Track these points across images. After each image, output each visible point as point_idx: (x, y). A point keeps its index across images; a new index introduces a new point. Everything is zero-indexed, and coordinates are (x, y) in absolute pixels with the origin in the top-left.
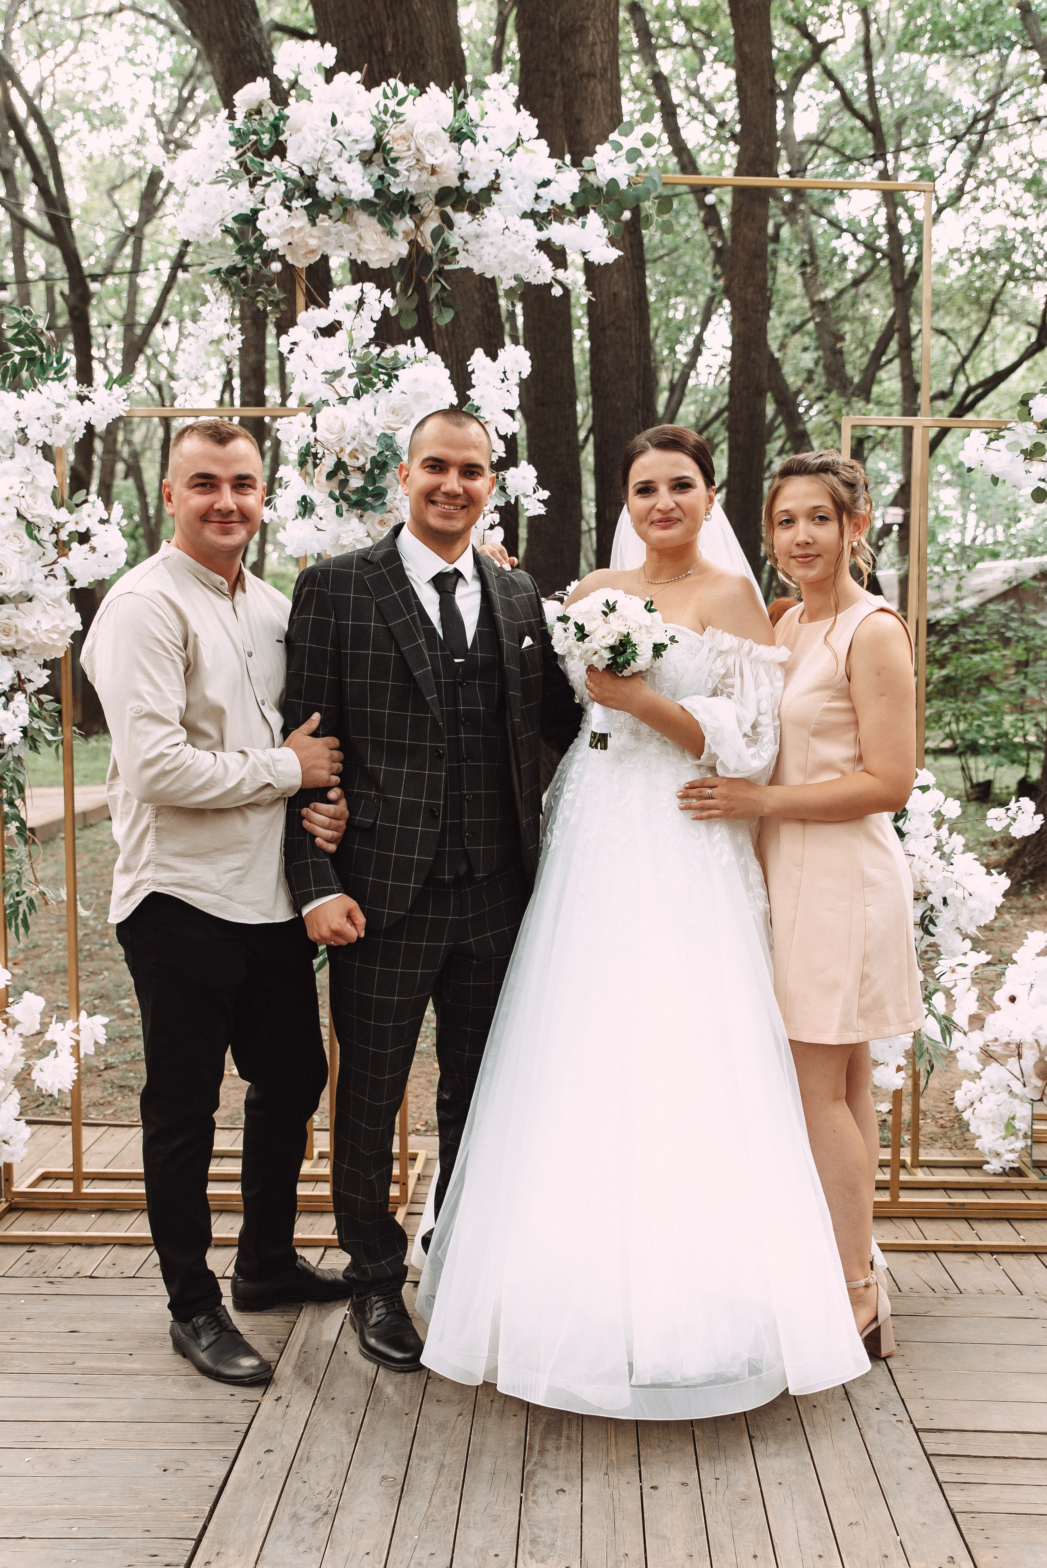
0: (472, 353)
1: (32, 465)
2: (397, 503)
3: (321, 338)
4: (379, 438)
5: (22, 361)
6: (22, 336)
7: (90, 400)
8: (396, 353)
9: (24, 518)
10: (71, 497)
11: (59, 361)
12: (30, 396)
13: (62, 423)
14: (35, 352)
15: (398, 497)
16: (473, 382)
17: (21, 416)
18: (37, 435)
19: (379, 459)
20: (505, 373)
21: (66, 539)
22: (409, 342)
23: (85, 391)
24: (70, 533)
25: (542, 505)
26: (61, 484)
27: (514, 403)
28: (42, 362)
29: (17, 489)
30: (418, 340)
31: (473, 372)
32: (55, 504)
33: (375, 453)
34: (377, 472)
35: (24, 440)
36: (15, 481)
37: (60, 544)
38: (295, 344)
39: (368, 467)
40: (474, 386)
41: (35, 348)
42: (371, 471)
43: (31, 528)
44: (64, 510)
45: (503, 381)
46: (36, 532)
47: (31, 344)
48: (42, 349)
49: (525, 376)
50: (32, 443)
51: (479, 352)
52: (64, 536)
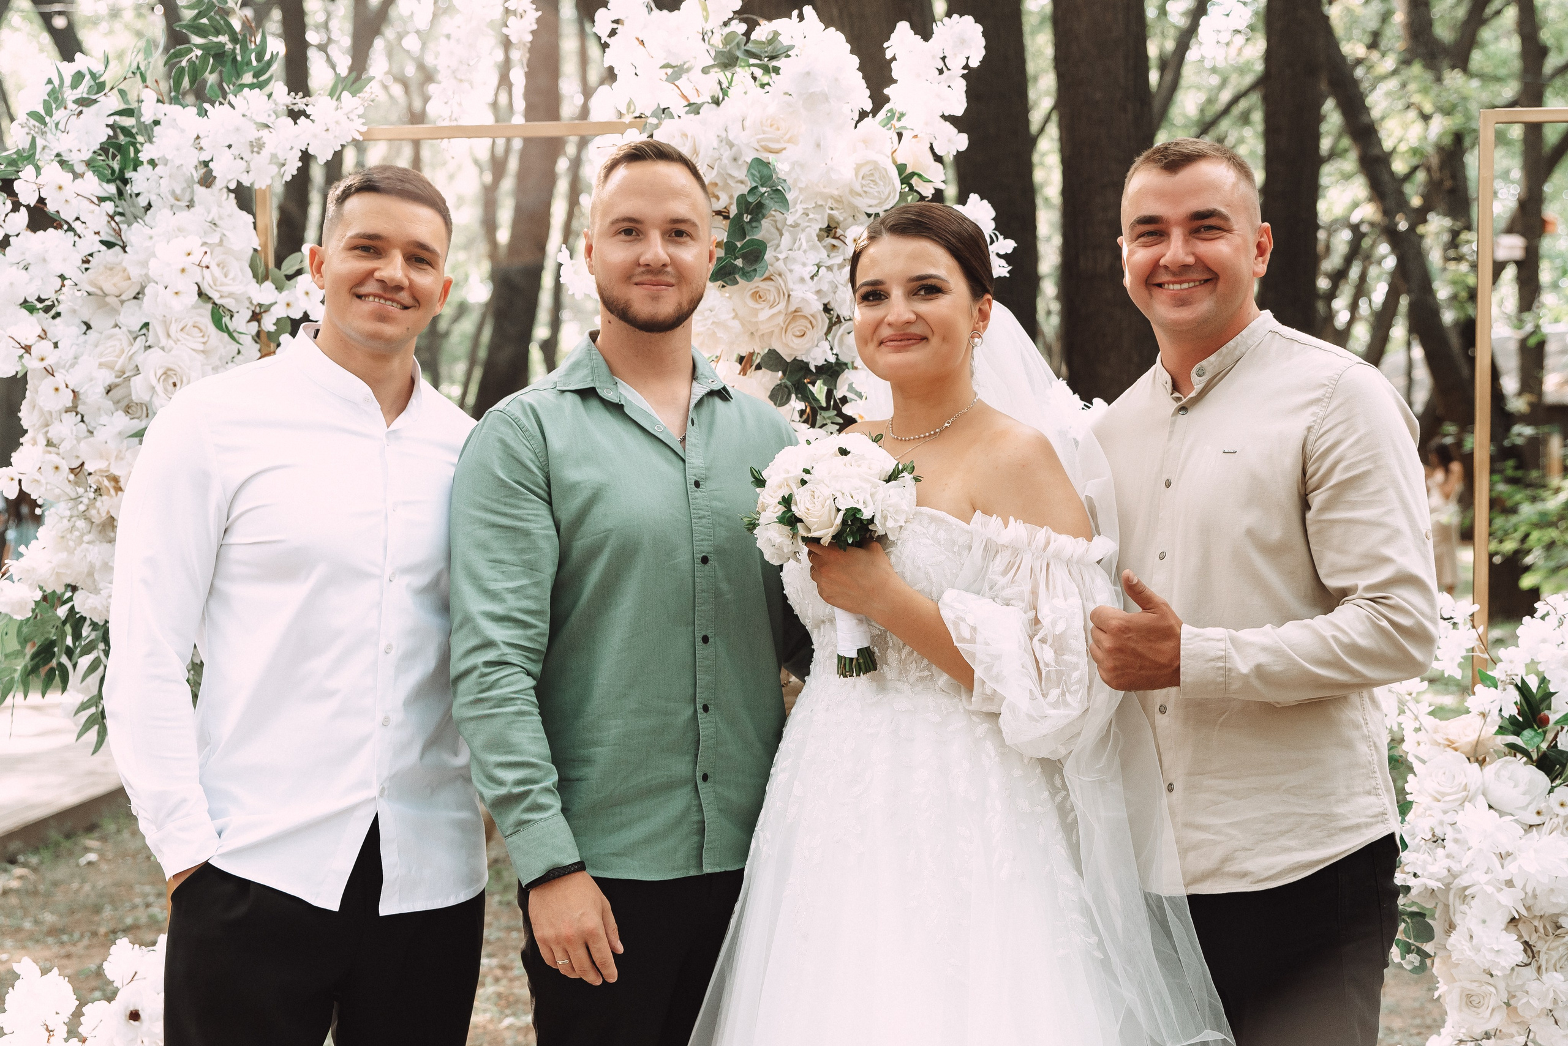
0: (892, 29)
1: (220, 218)
2: (780, 265)
3: (656, 11)
4: (750, 167)
5: (204, 59)
6: (205, 21)
7: (308, 117)
8: (776, 34)
9: (209, 298)
10: (278, 265)
11: (260, 57)
12: (217, 112)
13: (265, 152)
14: (224, 45)
15: (781, 256)
16: (894, 75)
17: (203, 143)
18: (227, 171)
19: (750, 199)
20: (944, 58)
21: (272, 328)
22: (795, 13)
23: (300, 103)
24: (278, 320)
25: (1003, 262)
26: (265, 246)
27: (958, 106)
28: (235, 59)
29: (196, 257)
30: (808, 10)
31: (894, 59)
32: (255, 276)
33: (745, 189)
34: (747, 218)
35: (208, 180)
36: (194, 243)
37: (263, 336)
38: (617, 22)
39: (733, 211)
40: (896, 81)
41: (223, 39)
42: (739, 216)
43: (219, 316)
44: (268, 285)
45: (941, 72)
46: (226, 320)
47: (218, 33)
48: (234, 39)
49: (975, 63)
50: (219, 184)
51: (903, 28)
52: (269, 323)
